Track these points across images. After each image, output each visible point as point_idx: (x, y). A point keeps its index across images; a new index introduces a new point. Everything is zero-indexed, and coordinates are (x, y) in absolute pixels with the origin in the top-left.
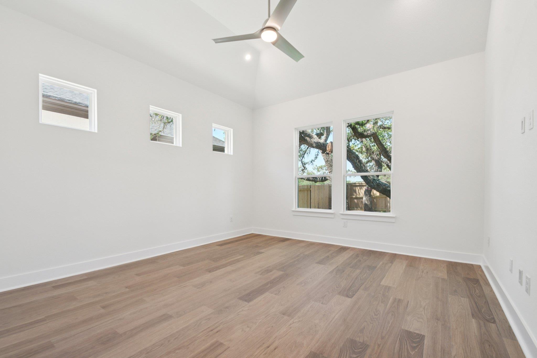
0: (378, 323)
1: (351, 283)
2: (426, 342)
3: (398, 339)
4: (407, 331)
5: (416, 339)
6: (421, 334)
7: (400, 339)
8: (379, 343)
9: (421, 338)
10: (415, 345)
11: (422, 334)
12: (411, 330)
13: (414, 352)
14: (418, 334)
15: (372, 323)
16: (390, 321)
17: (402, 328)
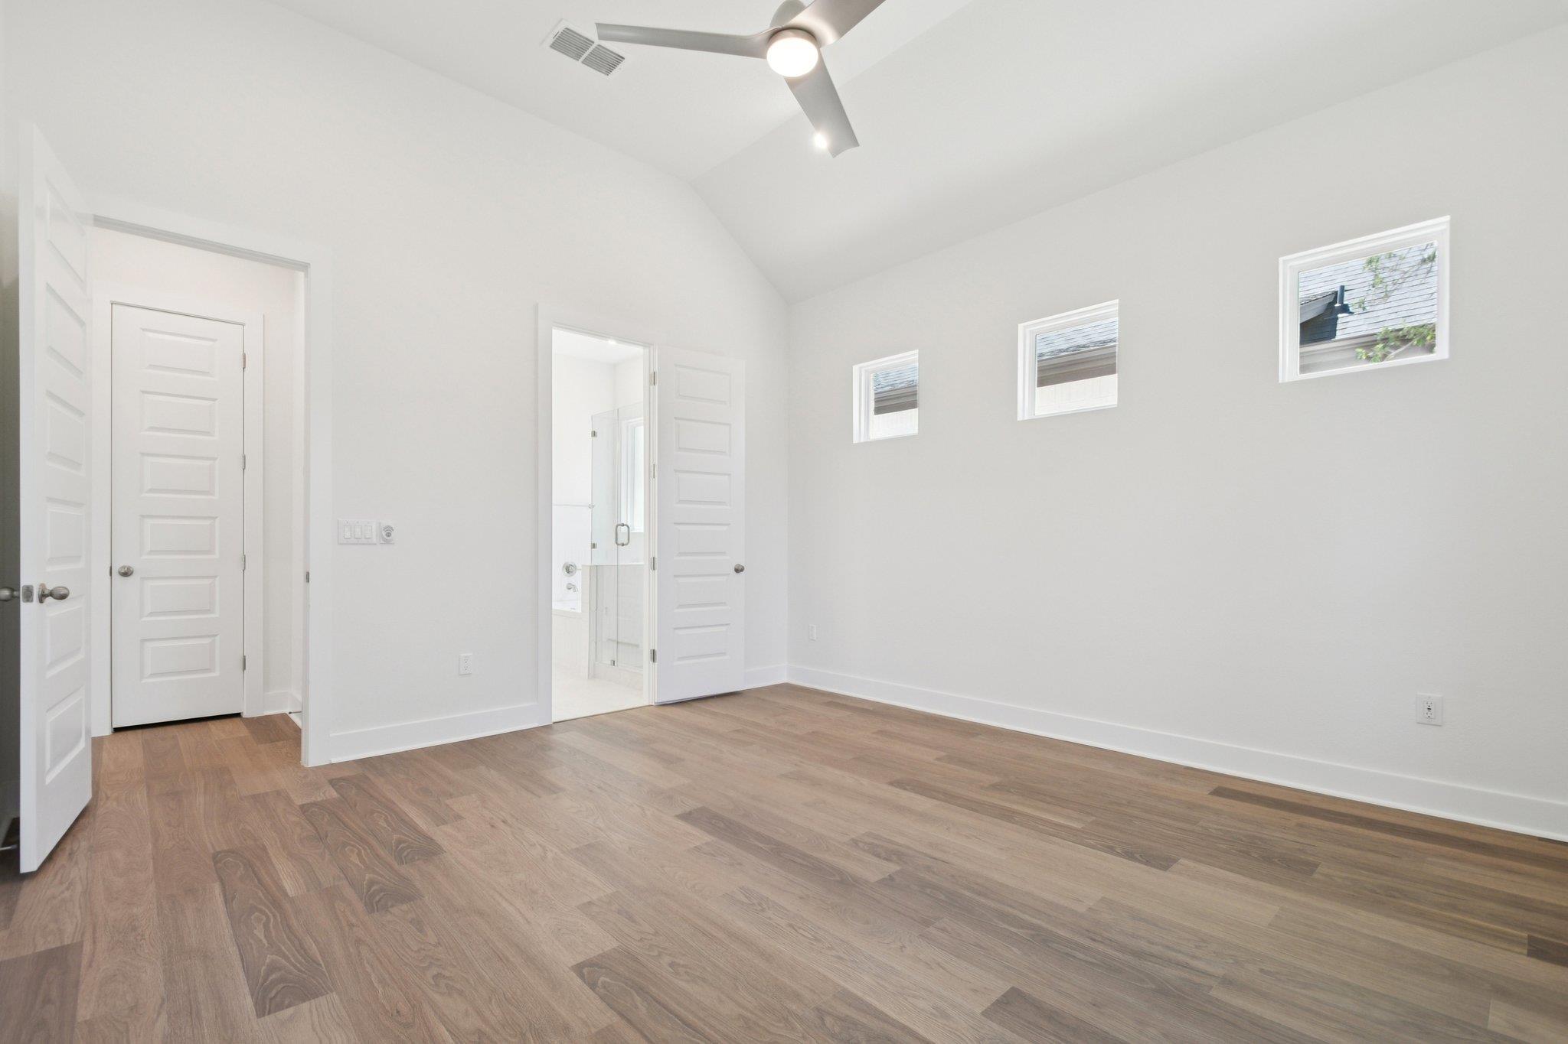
0: (407, 961)
1: (707, 1029)
2: (249, 1002)
3: (321, 962)
4: (315, 995)
5: (277, 993)
6: (270, 1016)
7: (320, 965)
8: (355, 929)
9: (268, 1002)
10: (273, 976)
11: (267, 1018)
12: (305, 1006)
13: (268, 961)
14: (280, 1007)
15: (418, 951)
16: (384, 988)
17: (334, 993)
